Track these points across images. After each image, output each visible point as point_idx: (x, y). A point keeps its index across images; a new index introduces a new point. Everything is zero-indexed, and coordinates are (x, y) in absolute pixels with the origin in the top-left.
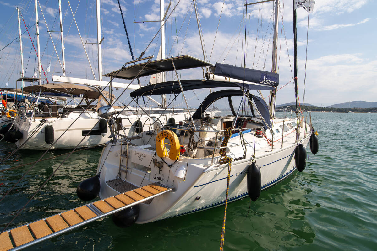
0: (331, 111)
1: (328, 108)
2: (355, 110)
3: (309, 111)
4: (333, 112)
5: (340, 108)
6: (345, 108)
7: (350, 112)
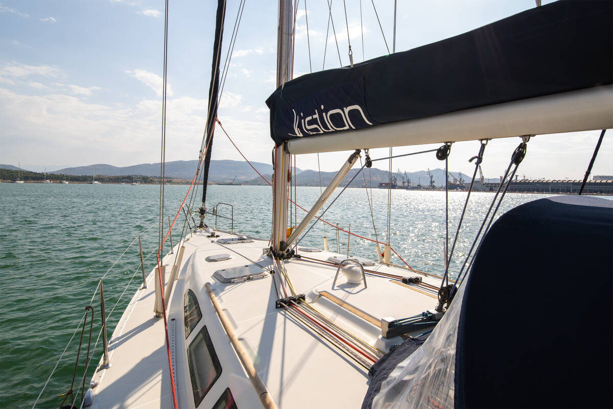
0: (64, 182)
1: (54, 175)
2: (101, 179)
3: (21, 180)
4: (67, 183)
5: (76, 175)
6: (84, 175)
7: (95, 182)
